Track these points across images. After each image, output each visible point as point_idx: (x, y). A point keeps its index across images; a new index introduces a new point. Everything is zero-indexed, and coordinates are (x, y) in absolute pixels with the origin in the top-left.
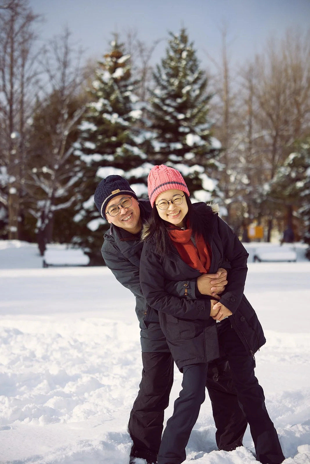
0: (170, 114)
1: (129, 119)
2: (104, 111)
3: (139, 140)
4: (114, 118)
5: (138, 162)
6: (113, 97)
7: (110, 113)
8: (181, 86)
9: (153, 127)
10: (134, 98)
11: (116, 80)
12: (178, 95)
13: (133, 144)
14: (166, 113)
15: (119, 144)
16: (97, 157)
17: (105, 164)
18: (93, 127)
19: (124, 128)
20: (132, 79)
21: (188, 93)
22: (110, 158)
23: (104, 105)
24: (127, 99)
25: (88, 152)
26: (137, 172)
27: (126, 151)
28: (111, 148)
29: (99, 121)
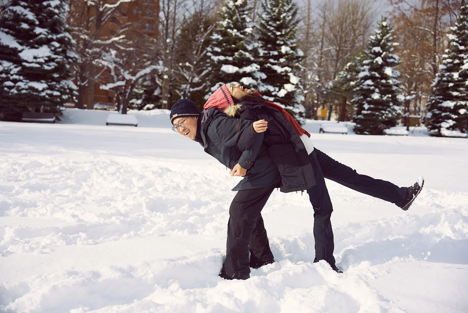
0: (271, 31)
1: (244, 33)
2: (228, 27)
3: (250, 48)
4: (235, 32)
5: (249, 62)
6: (234, 18)
7: (232, 29)
8: (280, 13)
9: (259, 39)
10: (248, 19)
11: (237, 7)
12: (277, 19)
13: (246, 50)
14: (269, 30)
15: (237, 50)
16: (222, 58)
17: (226, 62)
18: (220, 38)
19: (241, 39)
20: (248, 7)
21: (284, 17)
22: (230, 59)
23: (228, 23)
24: (244, 20)
25: (216, 54)
26: (248, 69)
27: (241, 54)
28: (231, 52)
29: (224, 34)
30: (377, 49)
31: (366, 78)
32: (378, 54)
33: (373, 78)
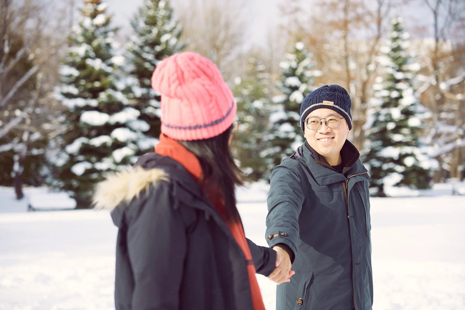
0: (149, 61)
1: (111, 65)
2: (87, 57)
3: (121, 85)
4: (97, 64)
5: (120, 107)
6: (95, 43)
7: (93, 59)
8: (159, 35)
9: (132, 73)
10: (115, 45)
11: (97, 27)
12: (153, 44)
13: (114, 88)
14: (145, 60)
15: (102, 89)
16: (81, 102)
17: (88, 108)
18: (75, 73)
19: (107, 74)
20: (112, 26)
21: (167, 42)
22: (94, 103)
23: (87, 51)
24: (108, 45)
25: (69, 96)
26: (120, 117)
27: (110, 96)
28: (94, 93)
29: (81, 66)
30: (293, 81)
31: (281, 122)
32: (295, 89)
33: (292, 121)
